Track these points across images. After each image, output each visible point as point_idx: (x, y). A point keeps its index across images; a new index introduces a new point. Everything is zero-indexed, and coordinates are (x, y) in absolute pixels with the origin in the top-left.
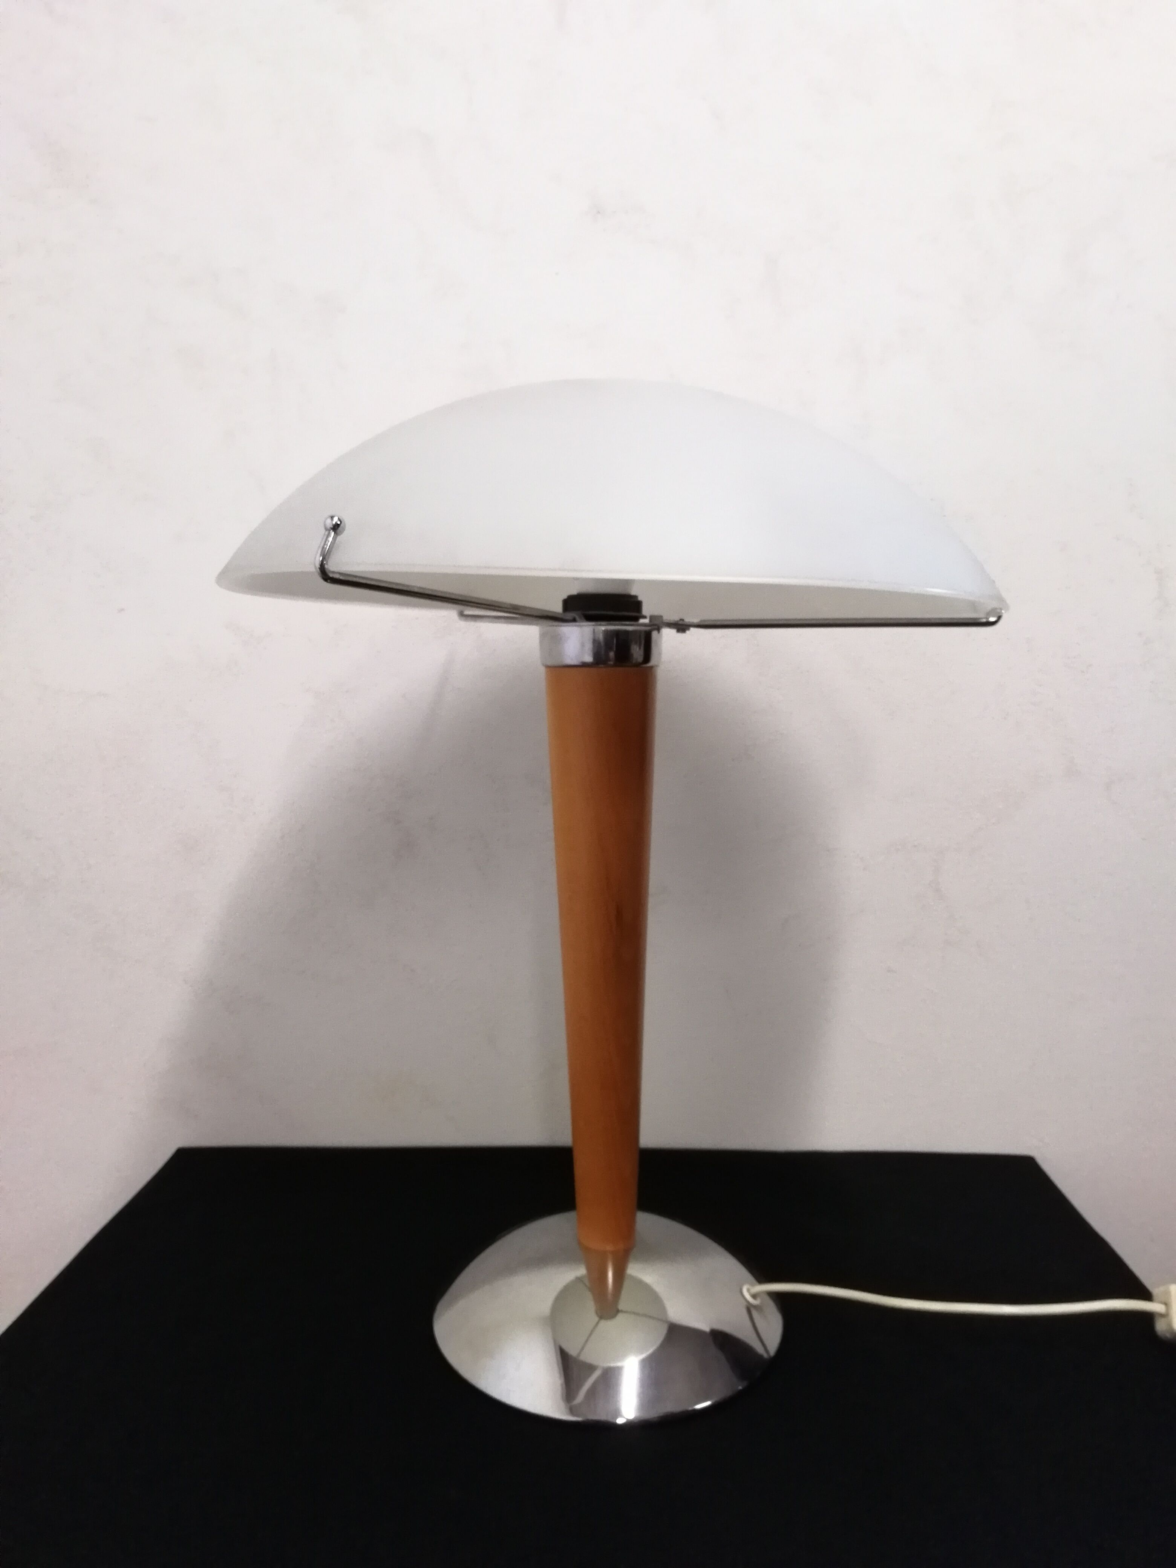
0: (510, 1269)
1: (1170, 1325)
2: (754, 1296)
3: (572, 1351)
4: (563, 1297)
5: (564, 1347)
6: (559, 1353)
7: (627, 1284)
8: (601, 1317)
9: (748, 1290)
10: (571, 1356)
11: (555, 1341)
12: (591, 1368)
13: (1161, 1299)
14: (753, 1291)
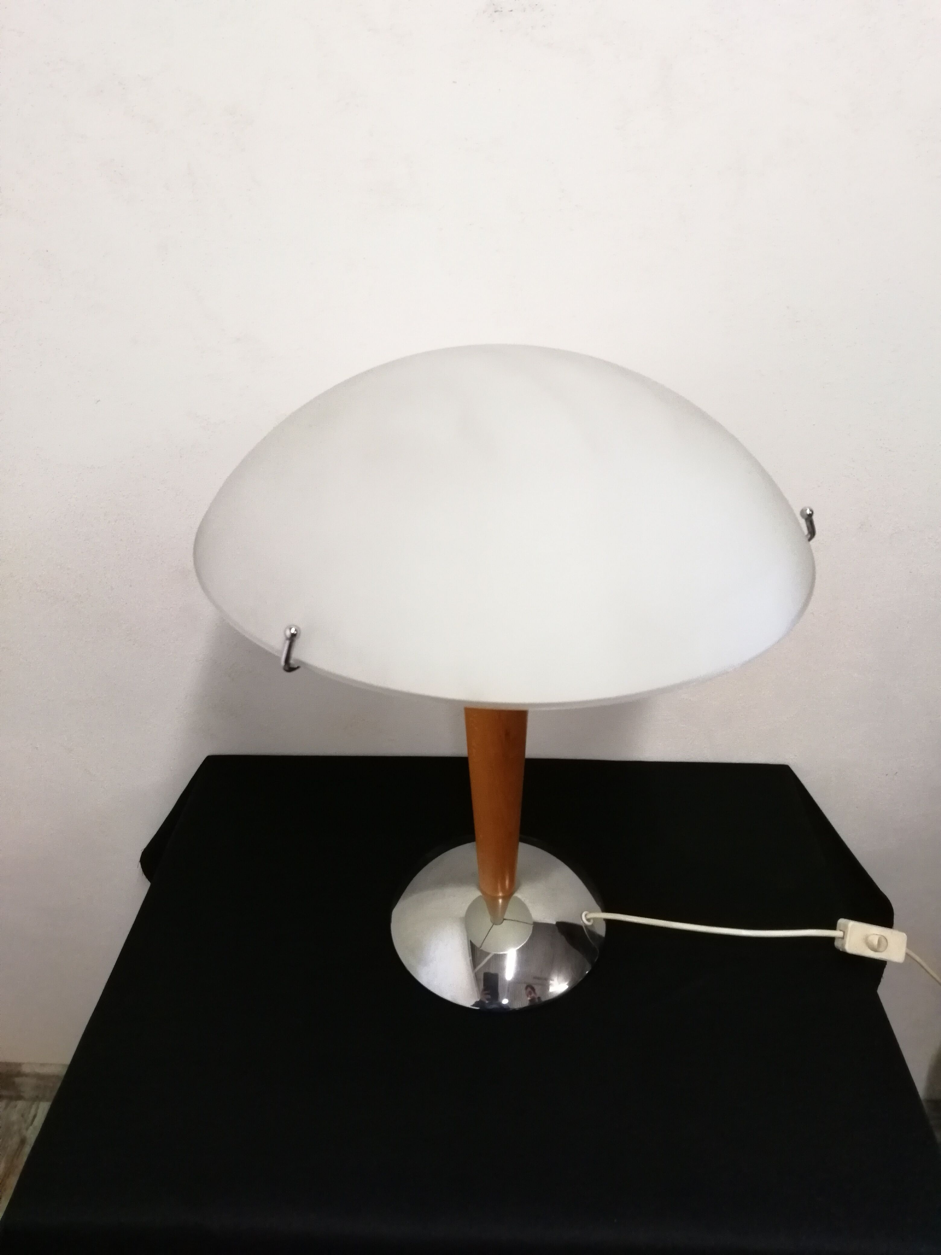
0: (441, 883)
1: (843, 945)
2: (588, 920)
3: (478, 945)
4: (472, 908)
5: (473, 942)
6: (470, 944)
7: (512, 901)
8: (494, 923)
9: (586, 915)
10: (477, 947)
11: (468, 937)
12: (488, 954)
13: (841, 929)
14: (589, 917)
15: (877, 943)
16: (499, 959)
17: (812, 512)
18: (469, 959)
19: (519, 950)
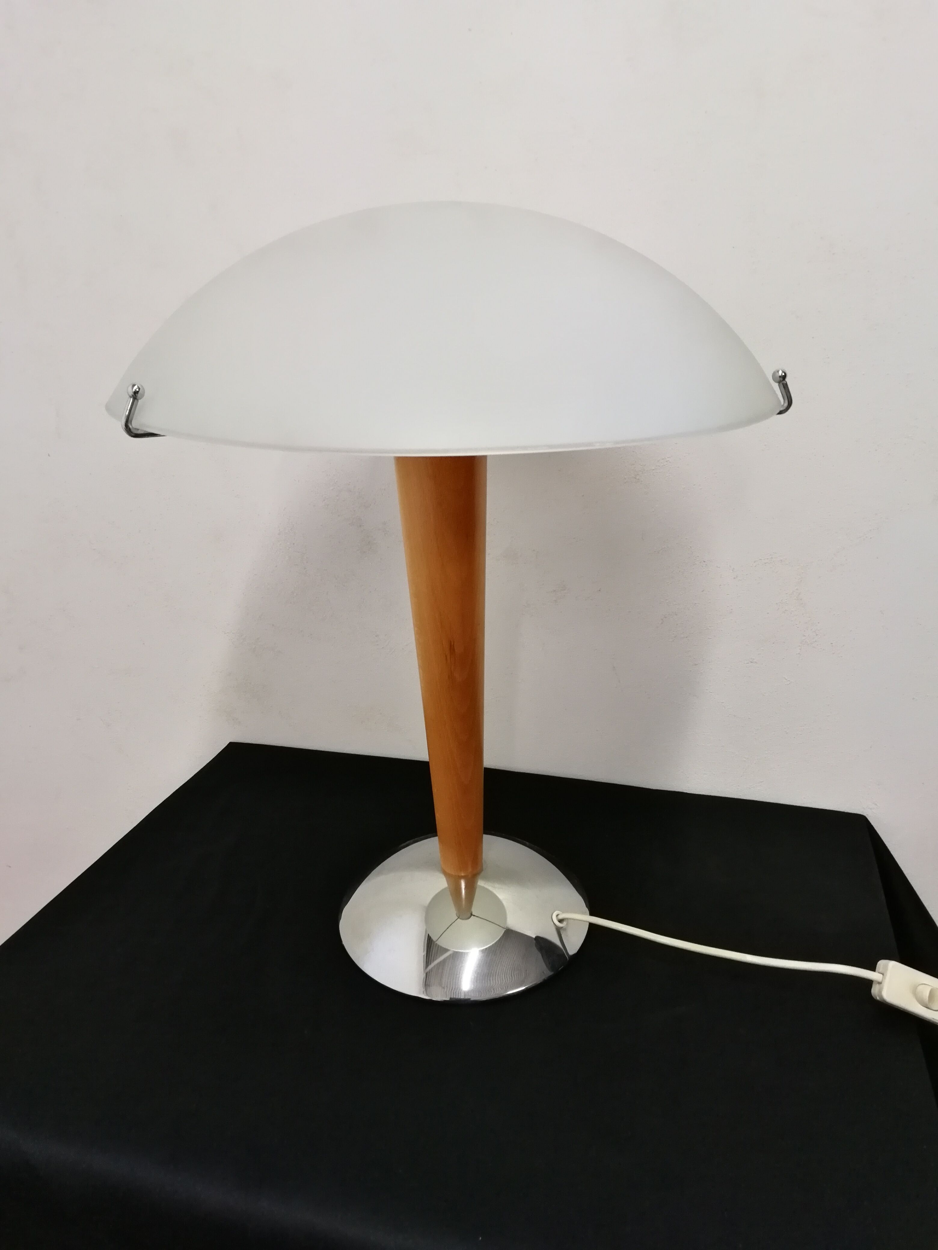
1: (881, 991)
2: (561, 922)
3: (434, 938)
5: (431, 934)
8: (459, 918)
9: (557, 916)
10: (433, 941)
12: (446, 950)
13: (881, 970)
14: (560, 917)
15: (928, 999)
16: (457, 957)
17: (785, 374)
18: (423, 953)
19: (483, 951)
